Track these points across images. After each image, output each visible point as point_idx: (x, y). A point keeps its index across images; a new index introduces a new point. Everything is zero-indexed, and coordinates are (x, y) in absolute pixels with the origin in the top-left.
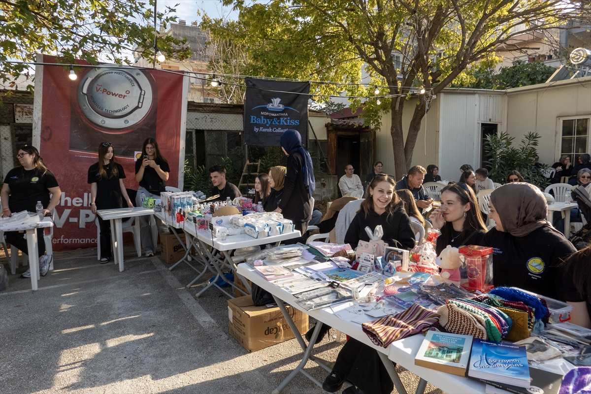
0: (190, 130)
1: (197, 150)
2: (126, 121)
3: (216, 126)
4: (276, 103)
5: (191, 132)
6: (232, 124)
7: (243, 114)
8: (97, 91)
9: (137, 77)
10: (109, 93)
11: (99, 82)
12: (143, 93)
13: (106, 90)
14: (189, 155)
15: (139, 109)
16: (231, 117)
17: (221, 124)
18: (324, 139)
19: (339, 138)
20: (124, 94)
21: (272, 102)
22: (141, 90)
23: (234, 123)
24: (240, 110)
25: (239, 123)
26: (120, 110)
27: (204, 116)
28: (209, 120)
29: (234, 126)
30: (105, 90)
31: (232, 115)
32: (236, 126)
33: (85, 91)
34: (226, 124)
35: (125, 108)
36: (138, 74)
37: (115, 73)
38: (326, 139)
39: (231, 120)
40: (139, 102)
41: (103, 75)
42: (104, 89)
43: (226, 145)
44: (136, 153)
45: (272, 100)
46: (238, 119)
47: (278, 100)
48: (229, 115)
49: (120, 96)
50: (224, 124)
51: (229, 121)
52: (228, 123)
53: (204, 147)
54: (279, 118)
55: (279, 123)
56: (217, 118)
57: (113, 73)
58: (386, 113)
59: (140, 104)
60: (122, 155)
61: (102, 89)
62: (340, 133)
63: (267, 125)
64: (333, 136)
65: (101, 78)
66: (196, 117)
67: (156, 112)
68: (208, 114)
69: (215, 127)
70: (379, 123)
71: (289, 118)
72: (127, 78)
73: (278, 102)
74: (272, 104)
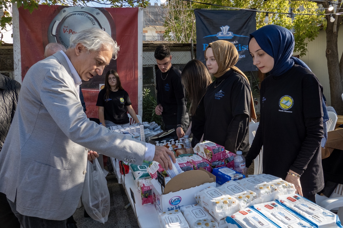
0: (151, 66)
4: (225, 31)
5: (152, 67)
6: (183, 59)
7: (191, 51)
8: (65, 32)
9: (96, 16)
11: (66, 24)
13: (72, 30)
14: (151, 85)
16: (181, 53)
17: (174, 60)
21: (221, 31)
22: (102, 28)
23: (184, 58)
24: (189, 48)
25: (188, 58)
29: (184, 61)
31: (182, 52)
32: (186, 61)
33: (54, 33)
34: (178, 60)
36: (98, 14)
37: (78, 14)
39: (182, 56)
41: (68, 17)
42: (70, 30)
44: (101, 85)
45: (221, 28)
46: (187, 54)
47: (227, 28)
48: (180, 52)
50: (176, 60)
51: (180, 57)
52: (179, 58)
57: (77, 15)
58: (311, 40)
60: (89, 88)
61: (68, 30)
65: (67, 20)
70: (305, 49)
71: (240, 45)
72: (89, 18)
73: (227, 30)
74: (221, 33)
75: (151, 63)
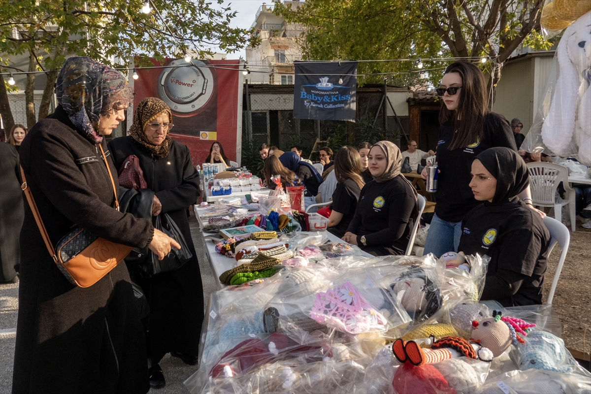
0: (264, 111)
1: (271, 130)
2: (193, 106)
3: (289, 106)
4: (324, 82)
5: (266, 113)
8: (172, 82)
10: (180, 83)
12: (206, 82)
14: (263, 134)
15: (203, 95)
18: (404, 115)
19: (423, 114)
20: (191, 83)
21: (320, 82)
22: (205, 79)
26: (188, 97)
27: (277, 97)
28: (282, 101)
30: (177, 81)
33: (163, 83)
35: (192, 95)
38: (407, 115)
40: (203, 89)
43: (298, 124)
44: (201, 132)
45: (321, 79)
47: (327, 79)
49: (189, 85)
53: (278, 126)
54: (329, 96)
55: (330, 100)
56: (290, 98)
59: (204, 91)
61: (175, 81)
62: (423, 108)
63: (318, 102)
64: (416, 111)
65: (175, 71)
66: (270, 99)
67: (217, 97)
68: (281, 95)
69: (288, 108)
71: (339, 95)
72: (194, 70)
73: (326, 81)
74: (320, 84)
75: (264, 108)
